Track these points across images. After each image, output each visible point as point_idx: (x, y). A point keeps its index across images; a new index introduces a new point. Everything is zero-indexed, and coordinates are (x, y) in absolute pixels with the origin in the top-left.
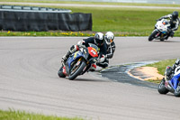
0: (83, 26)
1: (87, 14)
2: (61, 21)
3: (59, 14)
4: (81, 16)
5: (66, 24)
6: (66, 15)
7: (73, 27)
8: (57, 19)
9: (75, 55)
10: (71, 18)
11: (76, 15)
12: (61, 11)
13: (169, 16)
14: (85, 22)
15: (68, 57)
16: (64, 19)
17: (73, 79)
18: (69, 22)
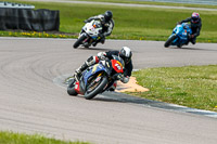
0: (48, 25)
1: (53, 12)
2: (21, 19)
3: (20, 10)
4: (46, 13)
5: (28, 23)
6: (29, 11)
7: (37, 26)
8: (17, 15)
9: (95, 69)
10: (35, 15)
11: (41, 11)
12: (22, 7)
13: (100, 16)
14: (52, 20)
15: (82, 70)
16: (26, 16)
17: (90, 98)
18: (31, 20)
